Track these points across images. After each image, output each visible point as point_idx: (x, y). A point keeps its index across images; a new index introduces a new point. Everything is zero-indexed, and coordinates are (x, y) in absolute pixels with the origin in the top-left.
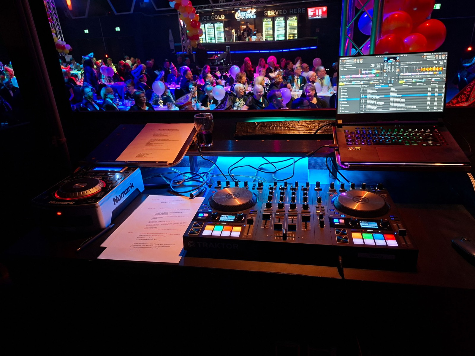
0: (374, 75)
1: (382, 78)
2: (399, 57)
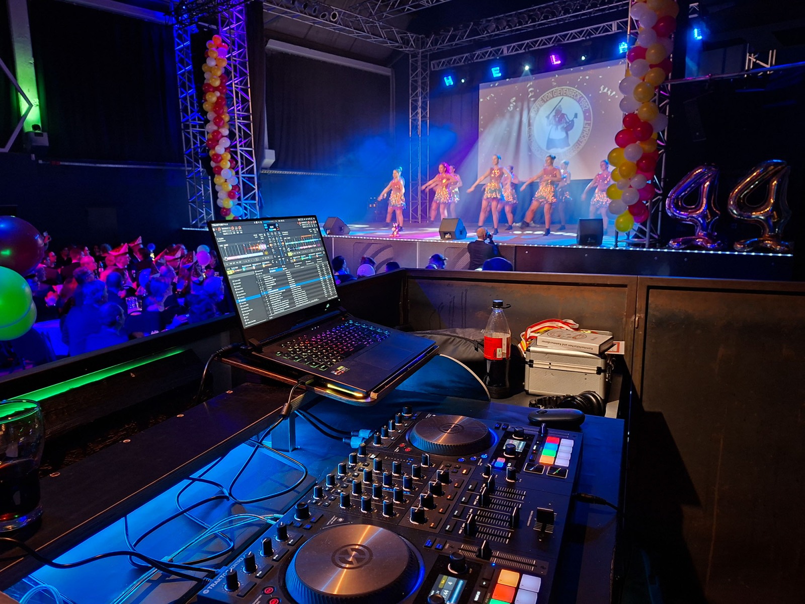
0: (262, 254)
1: (272, 257)
2: (278, 223)
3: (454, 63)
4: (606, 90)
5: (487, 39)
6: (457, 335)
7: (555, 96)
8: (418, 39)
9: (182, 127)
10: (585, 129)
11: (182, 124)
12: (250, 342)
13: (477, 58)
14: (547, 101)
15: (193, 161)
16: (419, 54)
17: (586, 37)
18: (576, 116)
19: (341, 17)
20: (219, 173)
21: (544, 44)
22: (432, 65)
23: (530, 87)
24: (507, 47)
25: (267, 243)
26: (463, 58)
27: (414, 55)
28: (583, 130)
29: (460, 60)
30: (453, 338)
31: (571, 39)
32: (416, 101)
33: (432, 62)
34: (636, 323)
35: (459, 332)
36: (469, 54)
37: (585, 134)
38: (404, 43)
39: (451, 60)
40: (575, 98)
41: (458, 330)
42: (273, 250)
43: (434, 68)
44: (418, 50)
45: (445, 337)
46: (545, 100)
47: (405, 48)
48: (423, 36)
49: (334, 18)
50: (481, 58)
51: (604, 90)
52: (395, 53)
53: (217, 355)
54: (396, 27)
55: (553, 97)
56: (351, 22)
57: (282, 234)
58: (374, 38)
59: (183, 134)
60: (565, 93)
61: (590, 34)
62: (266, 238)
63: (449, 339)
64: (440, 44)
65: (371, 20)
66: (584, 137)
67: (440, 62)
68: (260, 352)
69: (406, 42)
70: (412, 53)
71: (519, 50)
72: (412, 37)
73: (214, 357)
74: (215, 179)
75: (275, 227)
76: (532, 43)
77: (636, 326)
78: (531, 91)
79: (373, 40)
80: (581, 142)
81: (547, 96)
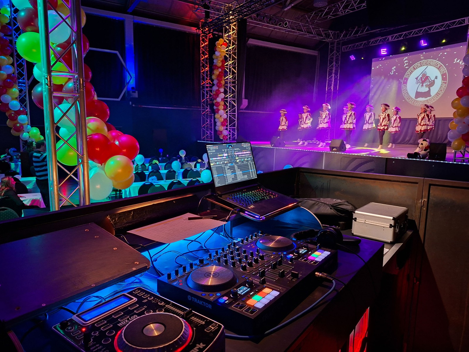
0: (225, 158)
1: (229, 159)
2: (233, 145)
3: (357, 47)
4: (458, 61)
5: (379, 32)
6: (321, 201)
7: (422, 65)
8: (335, 33)
9: (201, 88)
10: (442, 86)
11: (201, 86)
12: (217, 193)
13: (371, 44)
14: (417, 68)
15: (205, 105)
16: (335, 42)
17: (446, 28)
18: (436, 78)
19: (290, 24)
20: (218, 113)
21: (417, 33)
22: (343, 48)
23: (405, 60)
24: (392, 36)
25: (228, 153)
26: (362, 43)
27: (332, 43)
28: (441, 86)
29: (361, 45)
30: (318, 202)
31: (435, 30)
32: (332, 70)
33: (343, 47)
34: (422, 203)
35: (322, 200)
36: (366, 41)
37: (442, 89)
38: (326, 37)
39: (355, 45)
40: (436, 66)
41: (321, 199)
42: (230, 156)
43: (344, 50)
44: (334, 40)
45: (314, 202)
46: (416, 68)
47: (327, 39)
48: (338, 32)
49: (285, 26)
50: (374, 43)
51: (457, 61)
52: (321, 42)
53: (205, 197)
54: (322, 28)
55: (421, 66)
56: (296, 26)
57: (234, 149)
58: (308, 35)
59: (201, 91)
60: (429, 64)
61: (449, 26)
62: (228, 151)
63: (316, 203)
64: (348, 36)
65: (307, 25)
66: (441, 91)
67: (348, 47)
68: (221, 197)
69: (328, 36)
70: (331, 42)
71: (399, 38)
72: (331, 33)
73: (204, 197)
74: (215, 115)
75: (232, 147)
76: (408, 33)
77: (422, 205)
78: (406, 63)
79: (308, 36)
80: (439, 94)
81: (417, 65)
